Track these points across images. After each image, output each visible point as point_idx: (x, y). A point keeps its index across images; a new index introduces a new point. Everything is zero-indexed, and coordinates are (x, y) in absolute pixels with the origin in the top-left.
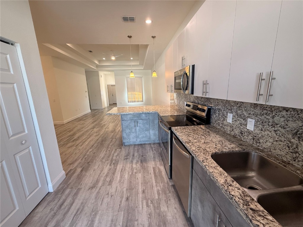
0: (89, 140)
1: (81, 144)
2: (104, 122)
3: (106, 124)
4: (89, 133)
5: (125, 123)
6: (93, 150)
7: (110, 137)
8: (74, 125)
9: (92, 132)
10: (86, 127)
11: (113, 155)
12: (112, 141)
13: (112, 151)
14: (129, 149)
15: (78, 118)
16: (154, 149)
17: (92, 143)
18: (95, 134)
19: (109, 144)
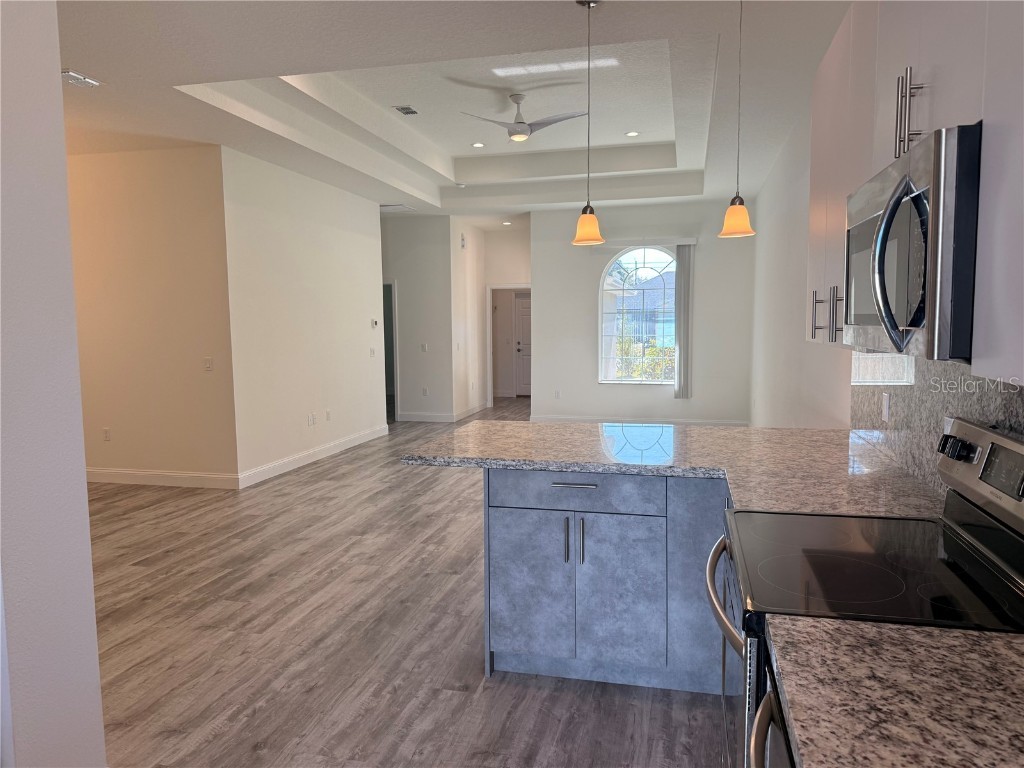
0: (315, 600)
1: (264, 618)
2: (437, 497)
3: (438, 515)
4: (330, 556)
5: (507, 526)
6: (310, 669)
7: (433, 603)
8: (280, 500)
9: (351, 553)
10: (334, 517)
11: (409, 724)
12: (432, 625)
13: (410, 697)
14: (515, 707)
15: (315, 463)
16: (684, 739)
17: (320, 624)
18: (359, 571)
19: (410, 647)
